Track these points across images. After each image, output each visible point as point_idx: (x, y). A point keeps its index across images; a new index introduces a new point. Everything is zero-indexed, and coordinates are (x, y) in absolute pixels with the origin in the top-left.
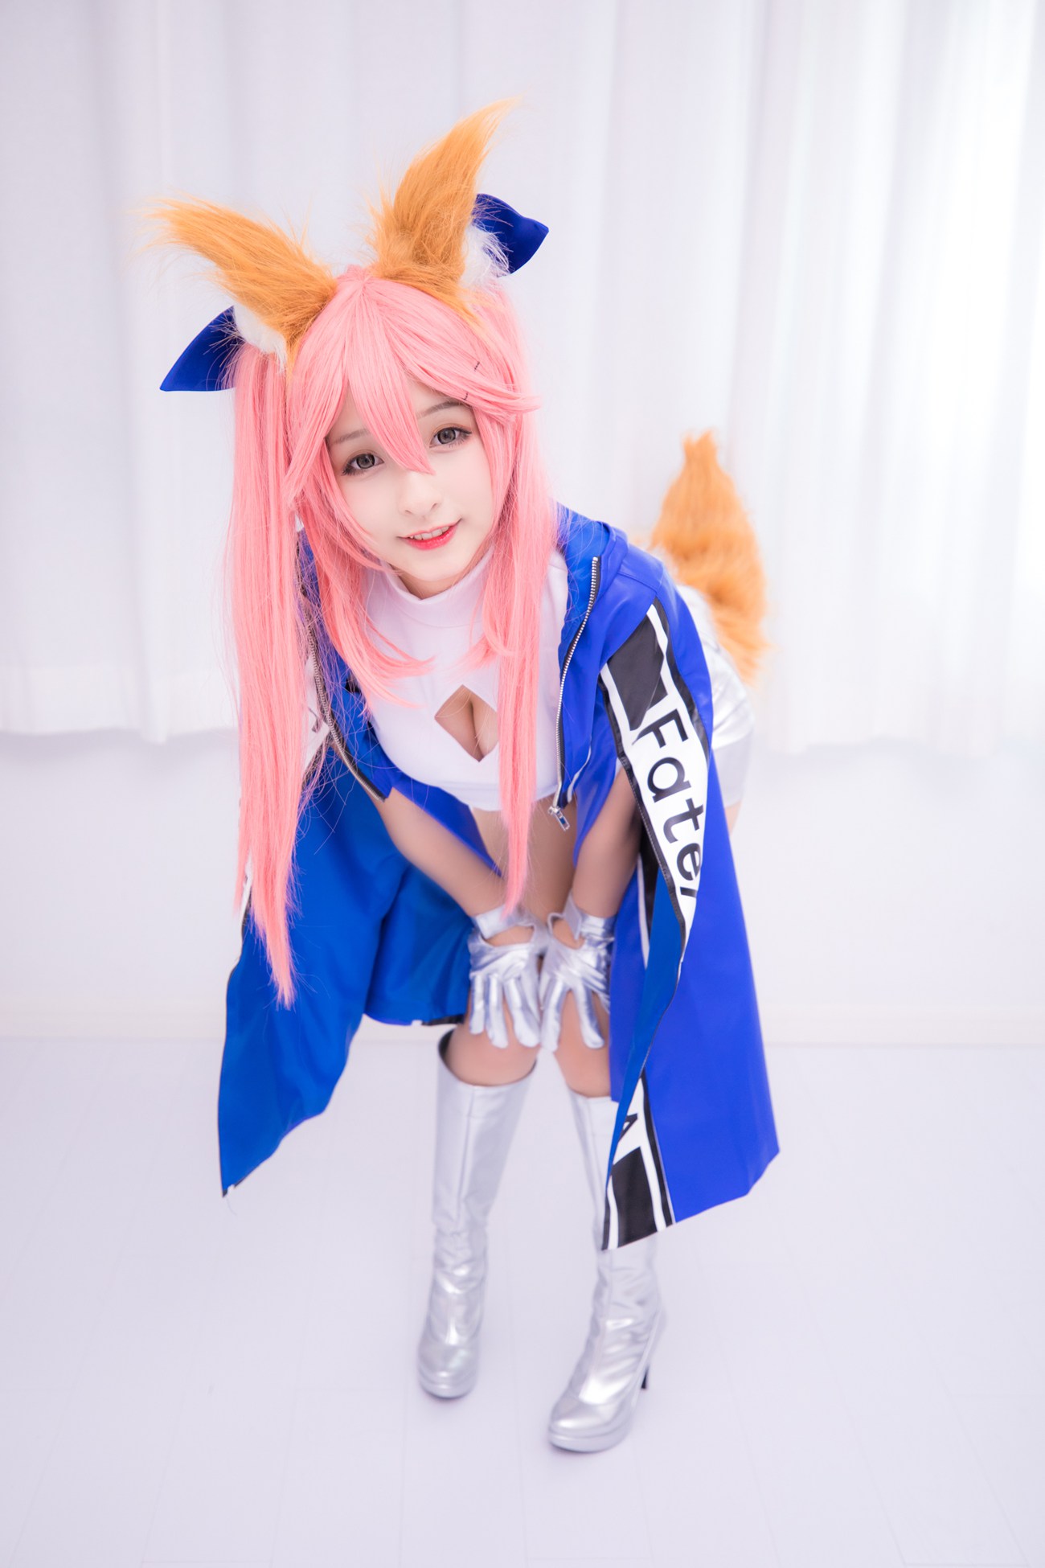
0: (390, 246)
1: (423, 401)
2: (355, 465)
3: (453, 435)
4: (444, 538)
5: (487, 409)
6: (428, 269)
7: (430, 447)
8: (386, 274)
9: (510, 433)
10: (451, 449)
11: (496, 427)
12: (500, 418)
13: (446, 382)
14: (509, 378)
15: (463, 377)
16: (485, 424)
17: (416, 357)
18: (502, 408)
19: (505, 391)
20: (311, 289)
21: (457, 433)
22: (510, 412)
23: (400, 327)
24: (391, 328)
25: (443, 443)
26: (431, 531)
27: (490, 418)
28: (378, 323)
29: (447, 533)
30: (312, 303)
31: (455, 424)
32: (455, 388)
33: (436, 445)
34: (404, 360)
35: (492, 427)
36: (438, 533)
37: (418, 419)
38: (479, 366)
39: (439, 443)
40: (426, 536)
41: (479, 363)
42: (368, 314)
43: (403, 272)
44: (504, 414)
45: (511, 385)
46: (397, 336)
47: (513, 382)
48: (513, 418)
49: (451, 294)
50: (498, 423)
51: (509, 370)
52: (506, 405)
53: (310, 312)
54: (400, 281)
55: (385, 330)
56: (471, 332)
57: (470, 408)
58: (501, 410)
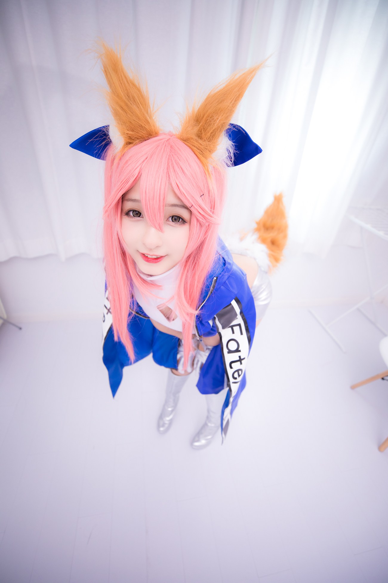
0: (188, 126)
1: (171, 199)
2: (131, 213)
3: (178, 219)
4: (156, 261)
5: (198, 216)
6: (200, 141)
7: (166, 221)
8: (182, 138)
9: (204, 229)
10: (175, 225)
11: (199, 224)
12: (202, 222)
13: (186, 196)
14: (213, 207)
15: (193, 197)
16: (194, 221)
17: (177, 178)
18: (204, 218)
19: (209, 212)
20: (146, 127)
21: (181, 220)
22: (207, 222)
23: (176, 161)
24: (171, 160)
25: (173, 221)
26: (152, 255)
27: (198, 220)
28: (167, 154)
29: (157, 259)
30: (143, 133)
31: (181, 216)
32: (188, 200)
33: (169, 221)
34: (171, 177)
35: (197, 224)
36: (155, 257)
37: (165, 206)
38: (203, 196)
39: (171, 221)
40: (149, 256)
41: (203, 195)
42: (164, 148)
43: (189, 139)
44: (204, 221)
45: (212, 210)
46: (172, 164)
47: (214, 209)
48: (207, 224)
49: (206, 158)
50: (200, 223)
51: (214, 204)
52: (207, 218)
53: (141, 137)
54: (186, 143)
55: (169, 159)
56: (206, 179)
57: (191, 212)
58: (203, 219)
